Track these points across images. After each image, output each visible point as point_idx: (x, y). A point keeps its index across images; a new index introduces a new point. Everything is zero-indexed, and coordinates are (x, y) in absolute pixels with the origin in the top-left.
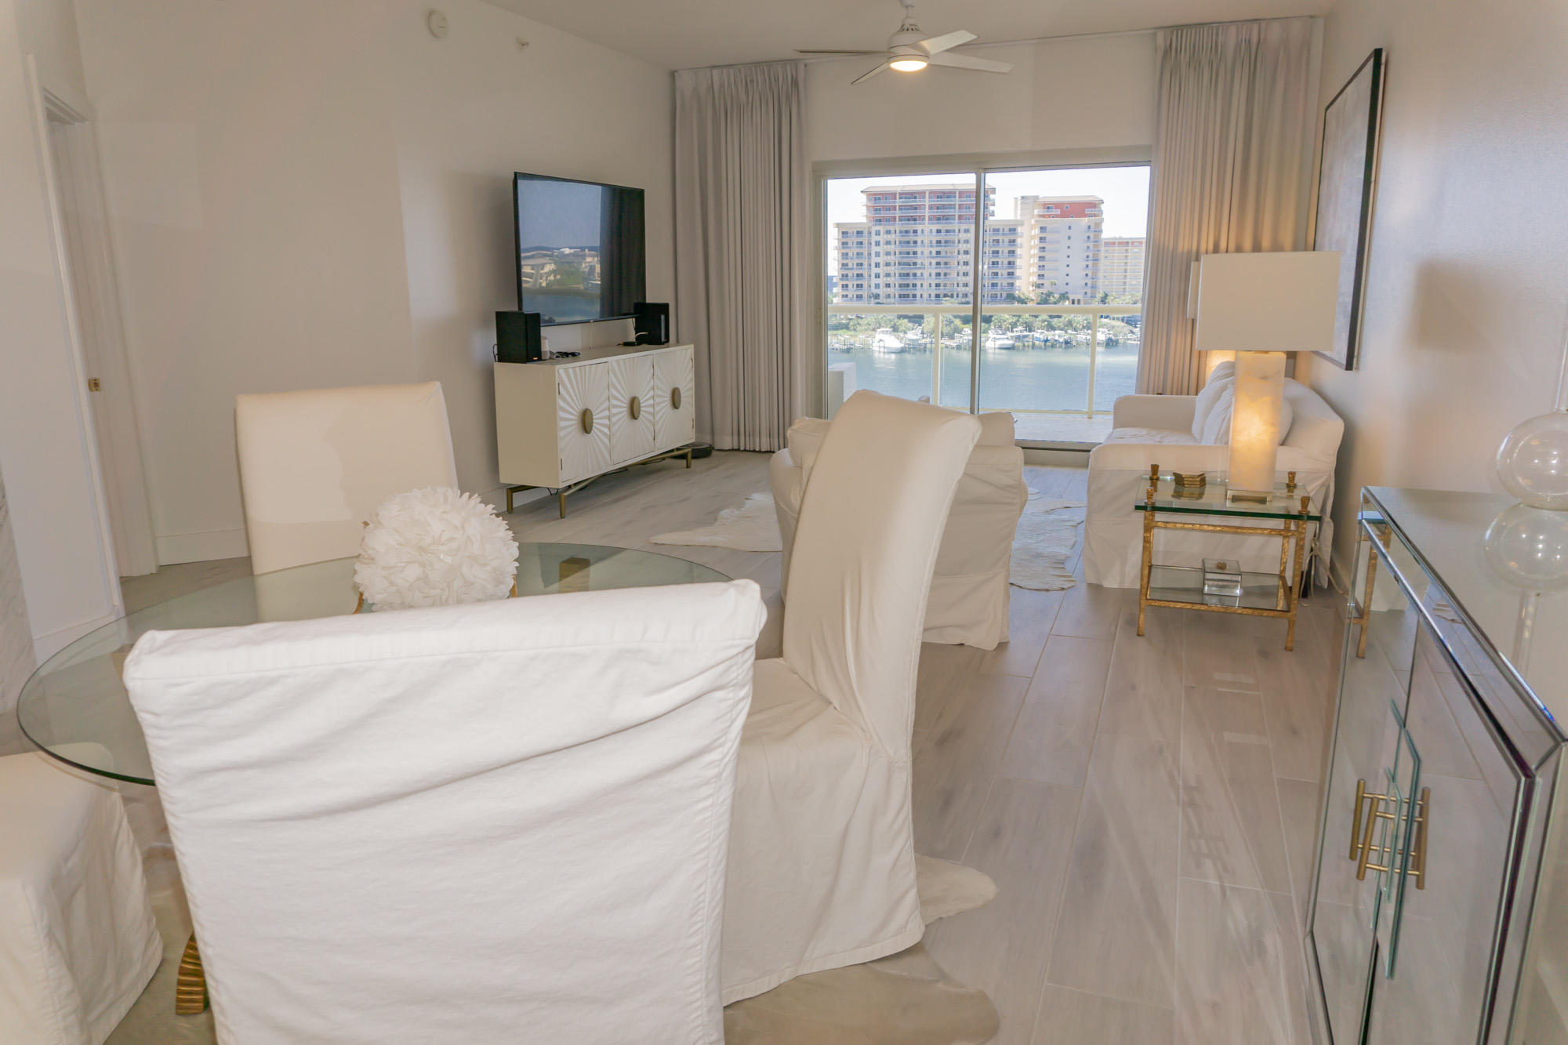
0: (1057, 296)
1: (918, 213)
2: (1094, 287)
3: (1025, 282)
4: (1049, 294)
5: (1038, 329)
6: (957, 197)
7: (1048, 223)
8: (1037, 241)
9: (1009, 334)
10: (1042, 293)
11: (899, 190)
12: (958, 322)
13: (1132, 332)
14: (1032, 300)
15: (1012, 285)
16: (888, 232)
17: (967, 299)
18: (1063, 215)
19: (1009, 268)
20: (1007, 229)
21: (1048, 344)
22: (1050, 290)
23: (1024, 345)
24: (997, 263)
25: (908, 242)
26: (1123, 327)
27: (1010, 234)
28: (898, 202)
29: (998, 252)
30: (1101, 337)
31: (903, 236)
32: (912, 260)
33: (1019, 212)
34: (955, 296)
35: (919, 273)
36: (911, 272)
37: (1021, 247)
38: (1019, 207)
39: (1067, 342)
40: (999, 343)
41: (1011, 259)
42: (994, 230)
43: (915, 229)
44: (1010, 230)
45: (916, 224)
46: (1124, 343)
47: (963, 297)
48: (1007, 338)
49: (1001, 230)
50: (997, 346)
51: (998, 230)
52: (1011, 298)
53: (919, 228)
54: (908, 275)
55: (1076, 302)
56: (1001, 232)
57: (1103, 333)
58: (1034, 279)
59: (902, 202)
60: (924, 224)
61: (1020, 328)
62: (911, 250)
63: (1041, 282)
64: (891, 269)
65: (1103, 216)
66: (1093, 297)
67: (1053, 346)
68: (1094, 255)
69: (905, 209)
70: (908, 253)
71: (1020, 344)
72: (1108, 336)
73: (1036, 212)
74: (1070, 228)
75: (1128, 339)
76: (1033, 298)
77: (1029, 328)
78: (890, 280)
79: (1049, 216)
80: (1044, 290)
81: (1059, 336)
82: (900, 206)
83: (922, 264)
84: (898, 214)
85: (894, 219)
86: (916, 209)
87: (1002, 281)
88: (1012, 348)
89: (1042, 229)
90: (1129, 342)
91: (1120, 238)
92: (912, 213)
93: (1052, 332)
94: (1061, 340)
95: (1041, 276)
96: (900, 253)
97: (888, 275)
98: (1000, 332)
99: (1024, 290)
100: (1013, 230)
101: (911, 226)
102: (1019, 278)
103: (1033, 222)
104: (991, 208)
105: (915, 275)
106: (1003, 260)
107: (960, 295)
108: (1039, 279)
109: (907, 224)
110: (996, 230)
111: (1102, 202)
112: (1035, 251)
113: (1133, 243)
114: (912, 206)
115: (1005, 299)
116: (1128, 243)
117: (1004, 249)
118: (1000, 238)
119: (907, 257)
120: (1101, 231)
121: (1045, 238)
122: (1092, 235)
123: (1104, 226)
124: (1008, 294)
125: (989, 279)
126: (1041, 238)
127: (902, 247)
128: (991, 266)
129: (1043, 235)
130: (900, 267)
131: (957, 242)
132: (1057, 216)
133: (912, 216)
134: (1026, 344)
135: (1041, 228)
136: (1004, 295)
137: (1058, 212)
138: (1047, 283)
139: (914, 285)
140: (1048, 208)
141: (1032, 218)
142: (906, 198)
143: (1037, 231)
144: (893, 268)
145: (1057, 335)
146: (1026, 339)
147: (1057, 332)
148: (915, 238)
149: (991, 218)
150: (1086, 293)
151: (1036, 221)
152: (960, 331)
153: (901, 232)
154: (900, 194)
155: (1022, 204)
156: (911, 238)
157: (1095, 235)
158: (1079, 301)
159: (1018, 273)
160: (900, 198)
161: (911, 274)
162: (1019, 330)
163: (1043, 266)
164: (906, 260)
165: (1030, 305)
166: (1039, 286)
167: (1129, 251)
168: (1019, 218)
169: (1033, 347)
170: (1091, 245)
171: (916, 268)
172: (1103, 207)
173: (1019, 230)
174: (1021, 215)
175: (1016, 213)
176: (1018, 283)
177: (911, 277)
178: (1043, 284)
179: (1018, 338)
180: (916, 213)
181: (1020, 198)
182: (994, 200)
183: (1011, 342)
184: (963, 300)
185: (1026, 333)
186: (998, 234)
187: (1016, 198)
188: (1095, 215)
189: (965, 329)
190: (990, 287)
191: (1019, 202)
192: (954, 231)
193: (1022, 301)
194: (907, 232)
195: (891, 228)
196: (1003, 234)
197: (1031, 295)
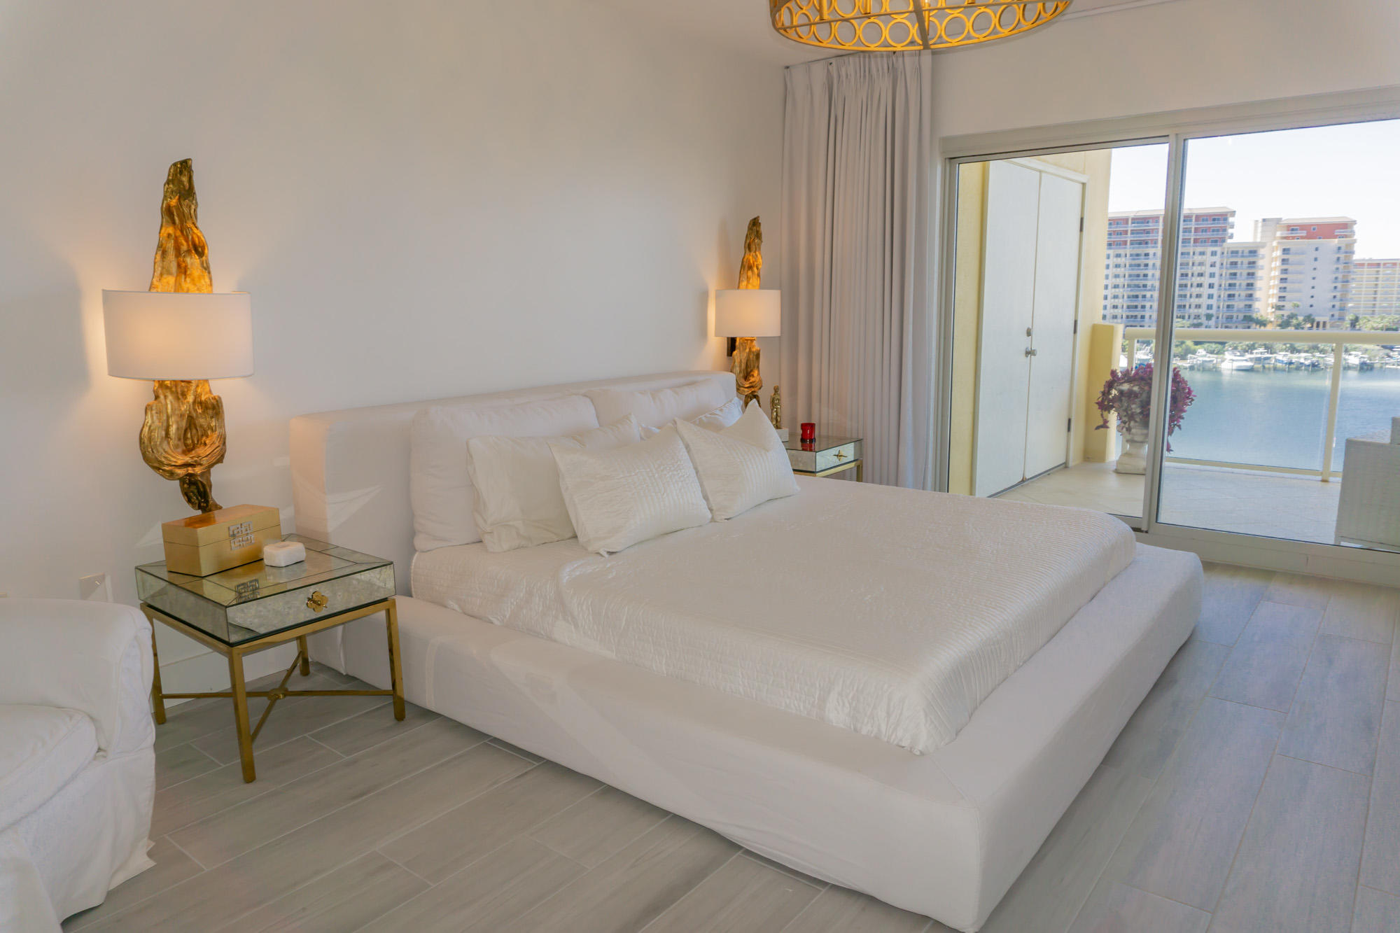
0: (1301, 318)
1: (1150, 237)
2: (1342, 309)
3: (1265, 303)
4: (1292, 316)
5: (1280, 351)
6: (1194, 220)
7: (1289, 244)
8: (1278, 263)
9: (1248, 356)
10: (1283, 315)
11: (1132, 215)
12: (1189, 343)
13: (1389, 356)
14: (1271, 322)
15: (1250, 306)
16: (1118, 256)
17: (1199, 321)
18: (1308, 237)
19: (1247, 289)
20: (1246, 253)
21: (1292, 366)
22: (1293, 311)
23: (1264, 367)
24: (1235, 285)
25: (1139, 265)
26: (1379, 350)
27: (1250, 256)
28: (1130, 227)
29: (1235, 274)
30: (1354, 360)
31: (1134, 259)
32: (1142, 283)
33: (1259, 235)
34: (1187, 317)
35: (1148, 294)
36: (1140, 294)
37: (1262, 269)
38: (1260, 230)
39: (1314, 365)
40: (1236, 365)
41: (1250, 281)
42: (1232, 252)
43: (1147, 252)
44: (1251, 252)
45: (1147, 247)
46: (1381, 367)
47: (1195, 318)
48: (1246, 360)
49: (1240, 252)
50: (1234, 368)
51: (1237, 252)
52: (1249, 320)
53: (1151, 251)
54: (1137, 297)
55: (1321, 325)
56: (1240, 254)
57: (1356, 356)
58: (1274, 301)
59: (1135, 227)
60: (1157, 247)
61: (1262, 350)
62: (1142, 273)
63: (1281, 303)
64: (1119, 291)
65: (1355, 237)
66: (1341, 319)
67: (1298, 369)
68: (1344, 276)
69: (1138, 233)
70: (1138, 276)
71: (1260, 366)
72: (1362, 360)
73: (1279, 234)
74: (1317, 249)
75: (1387, 364)
76: (1272, 319)
77: (1269, 349)
78: (1116, 302)
79: (1293, 238)
80: (1286, 313)
81: (1305, 359)
82: (1132, 230)
83: (1152, 286)
84: (1129, 238)
85: (1125, 243)
86: (1148, 233)
87: (1239, 304)
88: (1250, 370)
89: (1286, 251)
90: (1387, 366)
91: (1370, 259)
92: (1144, 237)
93: (1297, 355)
94: (1307, 362)
95: (1282, 298)
96: (1130, 276)
97: (1115, 297)
98: (1238, 354)
99: (1262, 312)
100: (1253, 252)
101: (1141, 250)
102: (1257, 300)
103: (1275, 244)
104: (1230, 231)
105: (1144, 296)
106: (1241, 281)
107: (1192, 317)
108: (1279, 301)
109: (1139, 248)
110: (1235, 253)
111: (1354, 222)
112: (1276, 273)
113: (1385, 264)
114: (1144, 230)
115: (1243, 320)
116: (1378, 265)
117: (1242, 271)
118: (1239, 260)
119: (1137, 280)
120: (1353, 253)
121: (1288, 260)
122: (1342, 256)
123: (1356, 247)
124: (1245, 316)
125: (1224, 301)
126: (1283, 260)
127: (1133, 270)
128: (1227, 287)
129: (1286, 257)
130: (1129, 289)
131: (1191, 264)
132: (1302, 238)
133: (1143, 240)
134: (1267, 366)
135: (1284, 250)
136: (1241, 316)
137: (1304, 233)
138: (1288, 305)
139: (1143, 307)
140: (1293, 230)
141: (1274, 240)
142: (1138, 223)
143: (1279, 253)
144: (1121, 290)
145: (1302, 358)
146: (1268, 361)
147: (1303, 355)
148: (1146, 262)
149: (1229, 241)
150: (1333, 315)
151: (1279, 243)
152: (1194, 352)
153: (1131, 255)
154: (1133, 219)
155: (1263, 226)
156: (1142, 261)
157: (1346, 256)
158: (1324, 323)
159: (1258, 294)
160: (1132, 223)
161: (1140, 296)
162: (1259, 352)
163: (1285, 288)
164: (1137, 282)
165: (1269, 328)
166: (1279, 308)
167: (1381, 273)
168: (1258, 240)
169: (1275, 369)
170: (1341, 266)
171: (1145, 290)
172: (1356, 228)
173: (1262, 252)
174: (1262, 237)
175: (1255, 236)
176: (1257, 305)
177: (1140, 299)
178: (1283, 306)
179: (1258, 360)
180: (1148, 237)
181: (1261, 220)
182: (1233, 223)
183: (1250, 364)
184: (1195, 321)
185: (1267, 355)
186: (1237, 256)
187: (1257, 221)
188: (1346, 236)
189: (1199, 350)
190: (1225, 309)
191: (1260, 224)
192: (1188, 254)
193: (1263, 323)
194: (1138, 255)
195: (1122, 252)
196: (1242, 256)
197: (1269, 317)
